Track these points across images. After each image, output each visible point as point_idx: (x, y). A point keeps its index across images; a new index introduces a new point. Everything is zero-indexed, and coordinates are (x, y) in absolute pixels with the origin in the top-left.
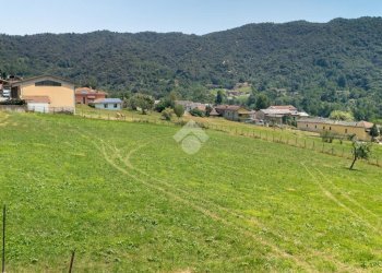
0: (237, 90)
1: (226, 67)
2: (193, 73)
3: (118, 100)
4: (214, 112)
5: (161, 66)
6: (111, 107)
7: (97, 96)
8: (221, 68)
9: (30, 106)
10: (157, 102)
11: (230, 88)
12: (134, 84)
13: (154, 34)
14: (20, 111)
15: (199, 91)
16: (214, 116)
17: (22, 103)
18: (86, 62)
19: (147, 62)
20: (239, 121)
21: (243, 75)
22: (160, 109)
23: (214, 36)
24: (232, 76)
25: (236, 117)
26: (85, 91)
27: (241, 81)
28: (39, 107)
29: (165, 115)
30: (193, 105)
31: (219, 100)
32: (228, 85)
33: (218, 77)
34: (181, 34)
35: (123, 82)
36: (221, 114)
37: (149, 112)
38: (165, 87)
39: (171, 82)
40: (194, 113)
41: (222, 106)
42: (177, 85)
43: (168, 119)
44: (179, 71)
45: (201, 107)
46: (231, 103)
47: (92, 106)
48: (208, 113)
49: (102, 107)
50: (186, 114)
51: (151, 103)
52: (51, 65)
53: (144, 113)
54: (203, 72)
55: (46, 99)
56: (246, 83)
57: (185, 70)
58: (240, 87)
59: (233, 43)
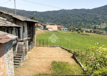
0: (101, 25)
1: (98, 18)
2: (88, 20)
3: (66, 28)
4: (93, 31)
5: (78, 18)
6: (65, 30)
7: (62, 27)
9: (49, 30)
10: (76, 29)
11: (99, 25)
12: (70, 23)
13: (77, 10)
14: (47, 31)
15: (89, 25)
16: (93, 33)
17: (47, 29)
18: (58, 18)
19: (74, 18)
20: (100, 34)
22: (77, 31)
23: (95, 9)
24: (100, 21)
25: (99, 33)
26: (59, 26)
27: (103, 22)
28: (50, 30)
29: (78, 32)
30: (87, 30)
31: (95, 28)
33: (95, 21)
34: (84, 9)
35: (67, 23)
36: (94, 32)
37: (74, 31)
38: (79, 24)
39: (81, 23)
40: (87, 32)
41: (95, 30)
42: (83, 24)
43: (79, 33)
44: (83, 20)
45: (89, 30)
46: (99, 29)
47: (60, 30)
48: (91, 32)
49: (63, 30)
50: (84, 32)
51: (75, 29)
52: (49, 19)
53: (73, 32)
54: (91, 20)
55: (51, 28)
56: (105, 23)
57: (85, 19)
58: (103, 24)
59: (101, 11)
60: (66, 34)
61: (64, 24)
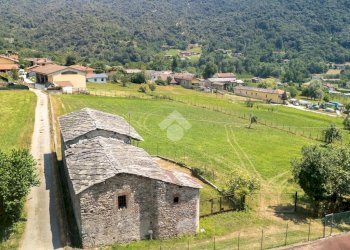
0: (188, 51)
1: (179, 29)
2: (149, 34)
5: (118, 27)
8: (175, 30)
12: (96, 45)
21: (194, 37)
24: (184, 38)
25: (191, 85)
27: (193, 42)
32: (181, 46)
33: (172, 38)
35: (86, 43)
36: (178, 83)
39: (131, 44)
42: (135, 46)
44: (136, 33)
54: (159, 33)
56: (197, 45)
57: (142, 29)
58: (192, 48)
61: (74, 47)
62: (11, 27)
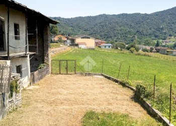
0: (167, 40)
1: (162, 29)
2: (145, 32)
4: (154, 50)
5: (128, 29)
6: (107, 47)
7: (102, 43)
8: (159, 29)
9: (80, 46)
10: (127, 46)
12: (116, 38)
13: (126, 14)
14: (76, 48)
15: (147, 41)
16: (154, 52)
17: (77, 45)
18: (95, 29)
19: (122, 28)
20: (167, 54)
21: (171, 33)
22: (128, 49)
23: (156, 14)
24: (165, 33)
25: (166, 52)
26: (97, 41)
27: (170, 35)
28: (83, 47)
29: (131, 51)
30: (144, 47)
31: (157, 45)
32: (163, 38)
33: (158, 34)
34: (139, 14)
36: (158, 51)
37: (123, 50)
38: (130, 39)
40: (144, 50)
41: (159, 48)
43: (132, 52)
44: (138, 32)
45: (148, 48)
46: (164, 46)
47: (100, 47)
48: (151, 51)
49: (104, 47)
50: (140, 51)
51: (125, 46)
53: (121, 50)
54: (150, 31)
55: (84, 44)
56: (173, 37)
57: (141, 31)
58: (170, 39)
59: (167, 17)
60: (111, 54)
62: (79, 31)
